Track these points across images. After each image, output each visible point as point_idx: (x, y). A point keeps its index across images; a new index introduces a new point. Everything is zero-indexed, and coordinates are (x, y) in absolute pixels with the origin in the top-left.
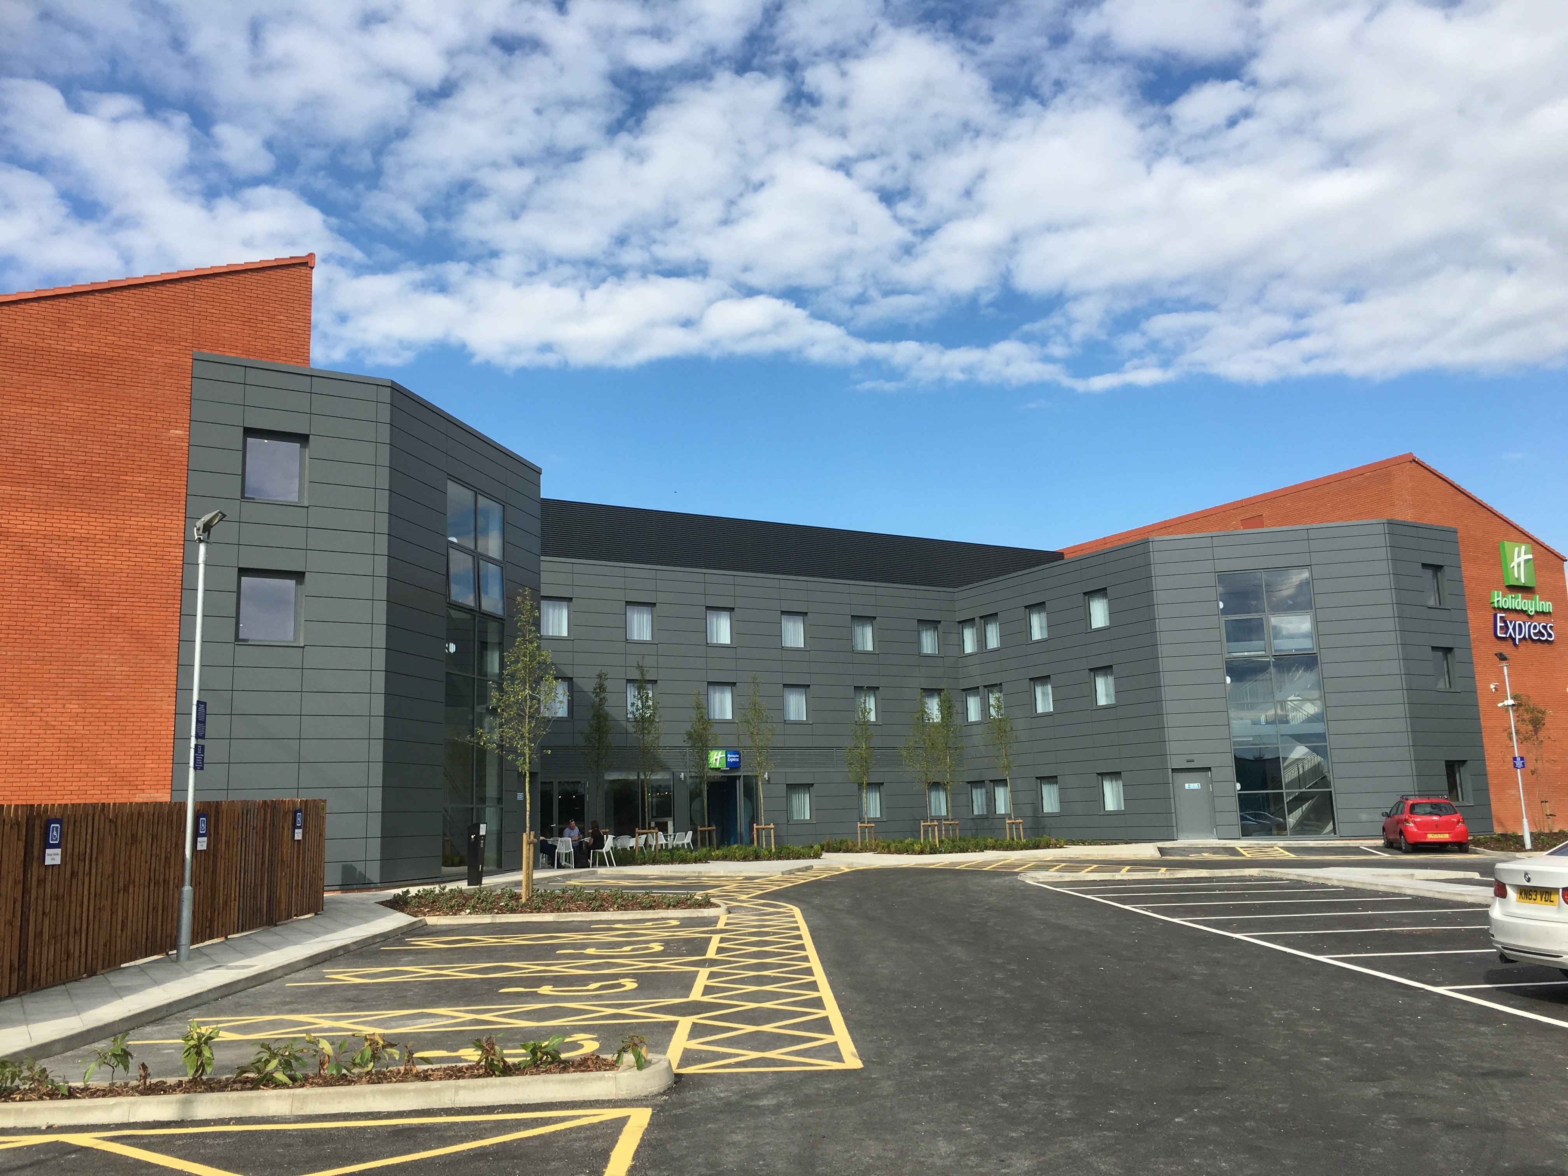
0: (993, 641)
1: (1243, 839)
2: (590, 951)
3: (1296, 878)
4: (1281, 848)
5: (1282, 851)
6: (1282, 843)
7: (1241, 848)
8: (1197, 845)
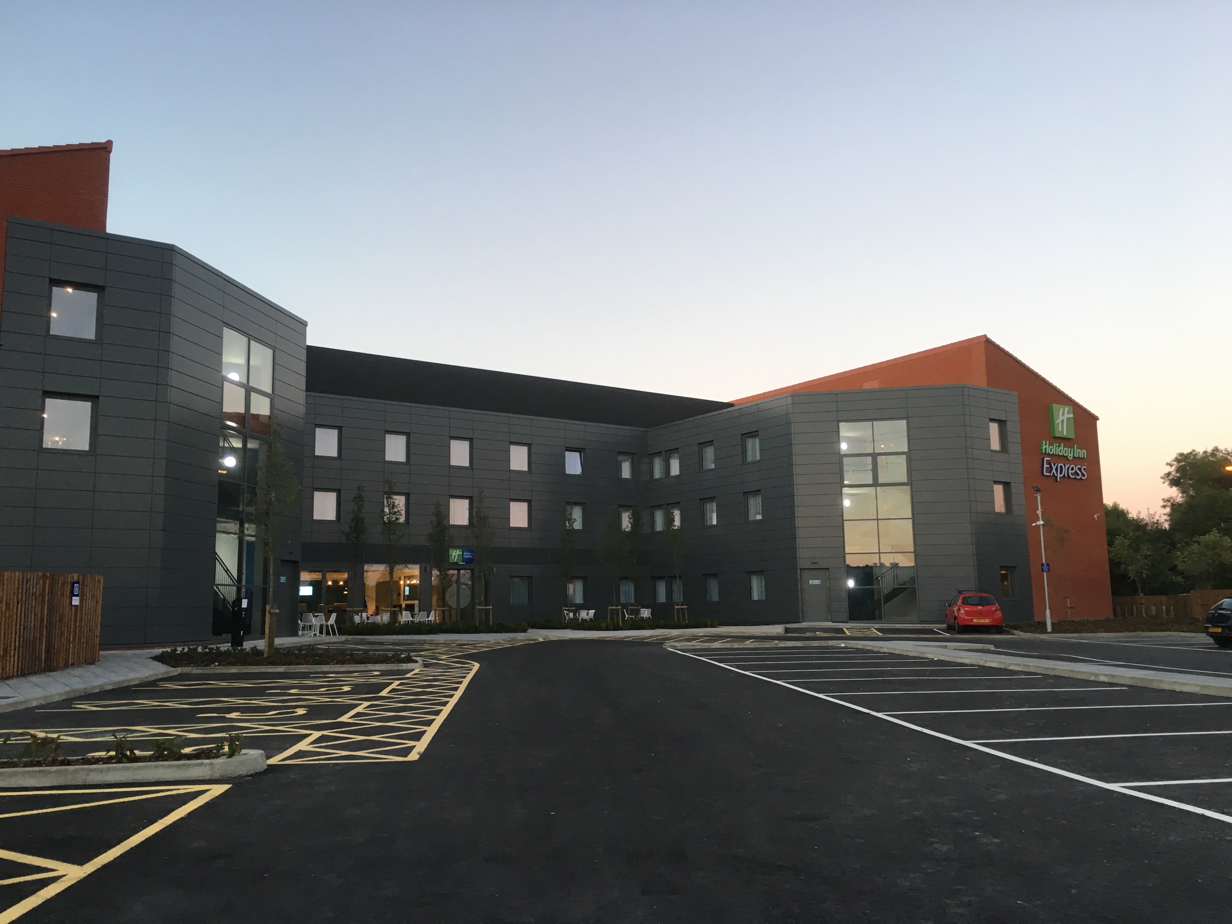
0: (675, 469)
1: (851, 623)
2: (293, 691)
3: (862, 647)
4: (875, 629)
5: (875, 631)
6: (877, 626)
7: (846, 628)
8: (815, 626)
